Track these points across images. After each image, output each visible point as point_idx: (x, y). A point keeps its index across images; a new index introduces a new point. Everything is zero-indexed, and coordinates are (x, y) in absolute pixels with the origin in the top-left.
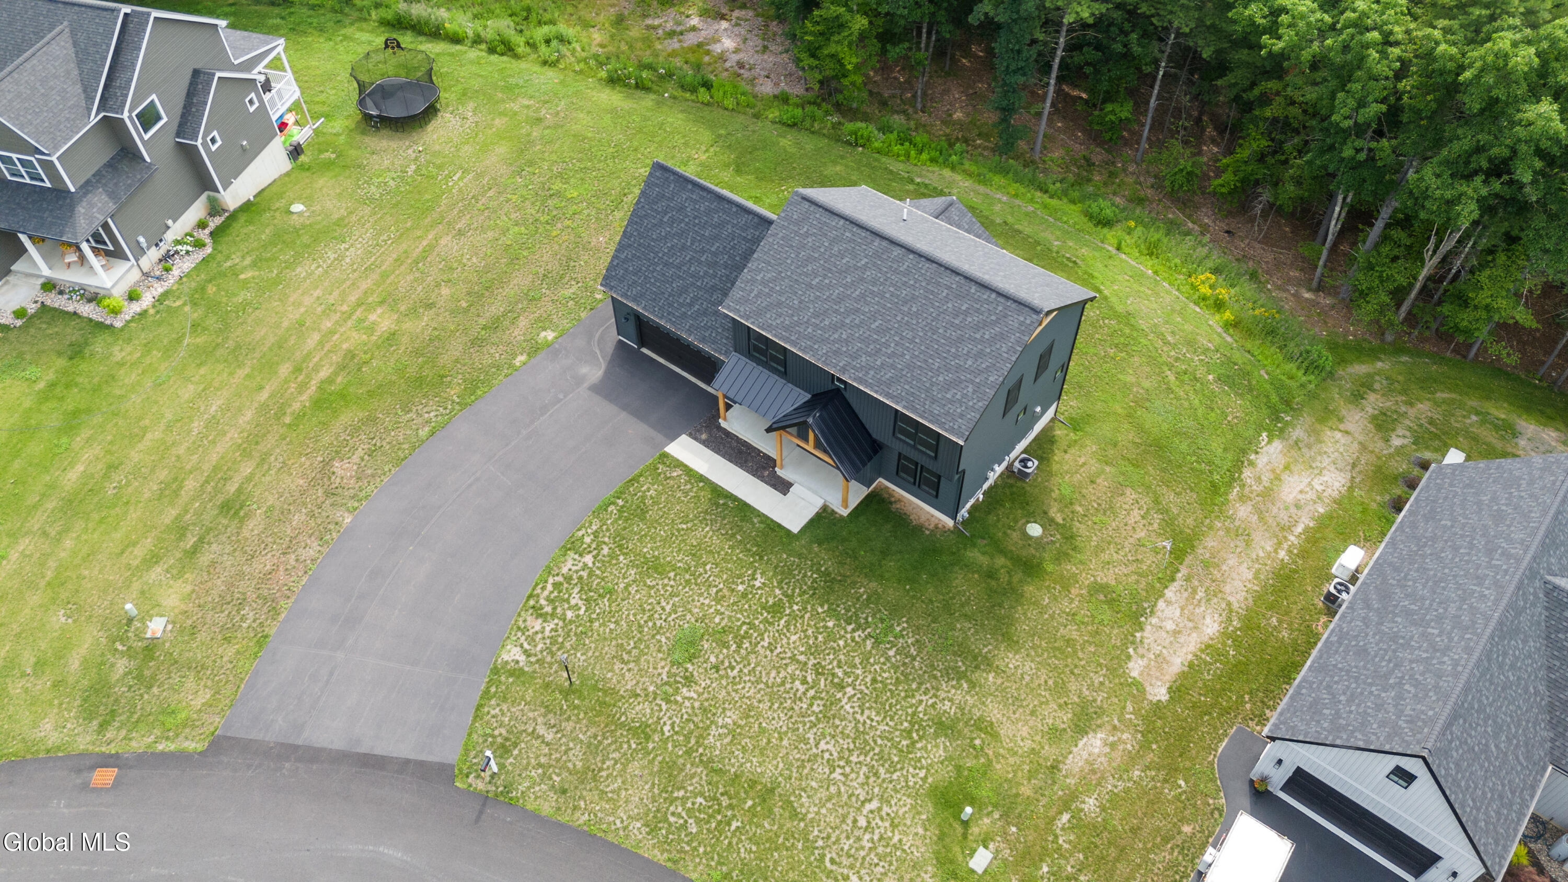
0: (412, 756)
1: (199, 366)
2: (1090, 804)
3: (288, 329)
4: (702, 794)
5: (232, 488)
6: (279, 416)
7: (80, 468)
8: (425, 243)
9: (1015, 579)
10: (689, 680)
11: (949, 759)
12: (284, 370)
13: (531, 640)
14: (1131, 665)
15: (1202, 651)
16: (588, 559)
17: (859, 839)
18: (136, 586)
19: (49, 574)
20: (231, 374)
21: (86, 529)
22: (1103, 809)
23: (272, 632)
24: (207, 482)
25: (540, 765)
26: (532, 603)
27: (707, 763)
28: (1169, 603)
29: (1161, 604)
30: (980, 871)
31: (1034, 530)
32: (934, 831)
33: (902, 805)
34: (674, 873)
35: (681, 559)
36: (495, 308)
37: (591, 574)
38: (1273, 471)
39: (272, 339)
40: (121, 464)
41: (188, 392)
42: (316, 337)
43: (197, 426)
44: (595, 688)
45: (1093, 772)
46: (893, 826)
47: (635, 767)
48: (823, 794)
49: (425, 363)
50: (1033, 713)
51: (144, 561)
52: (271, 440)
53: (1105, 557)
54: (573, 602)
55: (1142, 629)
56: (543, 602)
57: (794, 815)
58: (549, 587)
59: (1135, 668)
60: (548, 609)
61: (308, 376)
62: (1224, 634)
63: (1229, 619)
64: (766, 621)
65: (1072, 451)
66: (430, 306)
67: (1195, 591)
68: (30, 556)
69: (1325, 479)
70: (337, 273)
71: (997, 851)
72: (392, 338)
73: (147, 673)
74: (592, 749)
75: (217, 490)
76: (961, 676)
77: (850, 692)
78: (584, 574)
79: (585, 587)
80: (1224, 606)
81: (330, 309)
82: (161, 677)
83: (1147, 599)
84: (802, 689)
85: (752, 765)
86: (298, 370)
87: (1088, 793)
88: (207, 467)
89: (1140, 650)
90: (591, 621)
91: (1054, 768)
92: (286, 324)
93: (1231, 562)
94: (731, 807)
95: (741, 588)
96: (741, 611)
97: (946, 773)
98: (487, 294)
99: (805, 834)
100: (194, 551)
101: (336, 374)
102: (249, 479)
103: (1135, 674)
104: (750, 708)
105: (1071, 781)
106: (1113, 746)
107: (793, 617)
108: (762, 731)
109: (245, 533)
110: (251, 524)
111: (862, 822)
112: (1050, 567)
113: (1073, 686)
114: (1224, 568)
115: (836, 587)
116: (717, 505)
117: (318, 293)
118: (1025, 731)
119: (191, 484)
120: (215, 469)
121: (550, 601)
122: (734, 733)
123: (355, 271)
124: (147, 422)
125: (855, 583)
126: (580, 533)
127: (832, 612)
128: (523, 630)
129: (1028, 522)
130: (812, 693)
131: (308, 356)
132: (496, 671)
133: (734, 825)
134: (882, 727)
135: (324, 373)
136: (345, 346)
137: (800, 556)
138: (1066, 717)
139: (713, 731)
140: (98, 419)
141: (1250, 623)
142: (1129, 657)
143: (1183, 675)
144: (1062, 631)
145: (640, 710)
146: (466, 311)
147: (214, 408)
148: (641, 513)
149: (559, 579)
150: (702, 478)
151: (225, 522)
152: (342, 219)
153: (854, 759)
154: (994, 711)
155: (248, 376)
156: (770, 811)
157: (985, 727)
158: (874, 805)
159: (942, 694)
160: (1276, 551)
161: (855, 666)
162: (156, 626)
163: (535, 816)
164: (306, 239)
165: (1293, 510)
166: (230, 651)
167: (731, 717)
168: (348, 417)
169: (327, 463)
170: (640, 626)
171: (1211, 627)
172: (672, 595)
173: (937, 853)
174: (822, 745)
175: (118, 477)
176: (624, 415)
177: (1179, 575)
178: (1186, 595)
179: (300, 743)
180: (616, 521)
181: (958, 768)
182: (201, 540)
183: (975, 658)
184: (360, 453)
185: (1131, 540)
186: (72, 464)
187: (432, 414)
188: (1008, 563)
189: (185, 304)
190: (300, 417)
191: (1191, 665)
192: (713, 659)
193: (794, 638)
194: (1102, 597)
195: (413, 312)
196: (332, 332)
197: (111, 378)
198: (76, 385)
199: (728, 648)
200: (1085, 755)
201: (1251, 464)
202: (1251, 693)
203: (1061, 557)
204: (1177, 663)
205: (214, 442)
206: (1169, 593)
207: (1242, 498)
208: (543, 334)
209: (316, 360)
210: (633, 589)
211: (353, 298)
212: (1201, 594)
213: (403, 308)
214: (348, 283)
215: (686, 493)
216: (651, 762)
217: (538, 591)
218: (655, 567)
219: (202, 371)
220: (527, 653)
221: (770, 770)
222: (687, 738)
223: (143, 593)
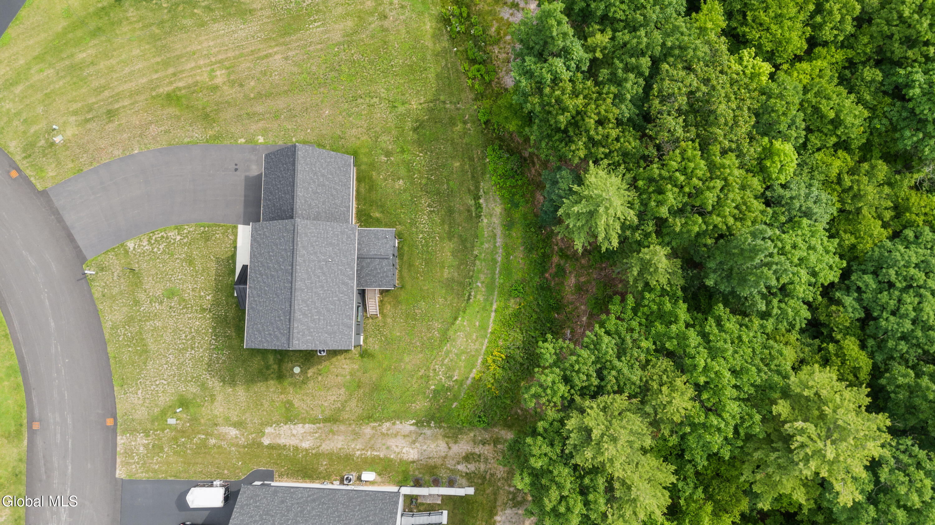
0: (81, 246)
1: (148, 43)
2: (212, 441)
3: (187, 53)
4: (131, 333)
5: (116, 106)
6: (153, 89)
7: (84, 55)
8: (270, 51)
9: (272, 376)
10: (161, 303)
11: (195, 394)
12: (171, 70)
13: (139, 246)
14: (269, 428)
15: (293, 446)
16: (178, 238)
17: (152, 385)
18: (65, 118)
19: (49, 91)
20: (154, 56)
21: (69, 82)
22: (214, 445)
23: (84, 170)
24: (112, 97)
25: (106, 283)
26: (151, 235)
27: (141, 328)
28: (303, 427)
29: (301, 425)
30: (168, 423)
31: (297, 370)
32: (169, 404)
33: (171, 390)
34: (106, 344)
35: (199, 267)
36: (259, 108)
37: (174, 243)
38: (398, 432)
39: (178, 53)
40: (96, 64)
41: (136, 52)
42: (193, 64)
43: (127, 70)
44: (138, 277)
45: (223, 436)
46: (163, 392)
47: (125, 309)
48: (157, 366)
49: (216, 110)
50: (228, 409)
51: (73, 111)
52: (143, 97)
53: (305, 398)
54: (160, 247)
55: (285, 424)
56: (154, 238)
57: (145, 363)
58: (160, 235)
59: (268, 430)
60: (153, 242)
61: (175, 81)
62: (306, 450)
63: (314, 449)
64: (196, 310)
65: (347, 361)
66: (241, 85)
67: (316, 433)
68: (49, 78)
69: (411, 451)
70: (226, 39)
71: (177, 424)
72: (216, 88)
73: (46, 151)
74: (121, 293)
75: (111, 103)
76: (223, 381)
77: (193, 352)
78: (172, 241)
79: (168, 247)
80: (318, 444)
81: (207, 56)
82: (49, 156)
83: (298, 420)
84: (183, 337)
85: (150, 341)
86: (174, 74)
87: (216, 438)
88: (116, 91)
89: (277, 428)
90: (158, 258)
91: (216, 425)
92: (188, 49)
93: (340, 438)
94: (134, 344)
95: (202, 294)
96: (194, 300)
97: (190, 396)
98: (264, 98)
99: (143, 370)
100: (87, 121)
101: (184, 88)
102: (124, 107)
103: (266, 431)
104: (166, 327)
105: (216, 432)
106: (237, 437)
107: (204, 317)
108: (162, 336)
109: (107, 127)
110: (111, 125)
111: (157, 383)
112: (286, 384)
113: (248, 415)
114: (336, 437)
115: (225, 323)
116: (228, 262)
117: (211, 43)
118: (221, 410)
119: (106, 93)
120: (118, 94)
121: (156, 240)
122: (155, 329)
123: (233, 43)
124: (115, 53)
125: (230, 327)
126: (186, 227)
127: (214, 328)
128: (141, 241)
129: (299, 366)
130: (184, 341)
131: (182, 72)
132: (122, 245)
133: (130, 349)
134: (189, 369)
135: (181, 84)
136: (198, 78)
137: (227, 303)
138: (235, 419)
139: (151, 322)
140: (103, 38)
141: (318, 456)
142: (271, 426)
143: (279, 445)
144: (264, 401)
145: (142, 296)
146: (250, 99)
147: (137, 67)
148: (207, 239)
149: (165, 235)
150: (235, 247)
151: (104, 117)
152: (255, 10)
153: (174, 368)
154: (220, 398)
155: (158, 63)
156: (141, 356)
157: (213, 397)
158: (165, 382)
159: (213, 379)
160: (358, 450)
161: (202, 348)
162: (58, 139)
163: (91, 296)
164: (232, 10)
165: (384, 447)
166: (71, 165)
167: (158, 324)
168: (172, 110)
169: (151, 123)
170: (167, 274)
171: (306, 445)
172: (185, 275)
173: (165, 408)
174: (170, 356)
175: (91, 70)
176: (243, 199)
177: (318, 425)
178: (312, 430)
179: (61, 213)
180: (198, 234)
181: (194, 398)
182: (93, 118)
183: (233, 381)
184: (163, 128)
185: (320, 402)
186: (84, 51)
187: (197, 135)
188: (276, 370)
189: (166, 8)
190: (159, 96)
191: (285, 446)
192: (173, 304)
193: (197, 323)
194: (287, 406)
195: (232, 83)
196: (200, 67)
197: (120, 22)
198: (109, 16)
199: (180, 306)
200: (227, 431)
201: (394, 424)
202: (288, 469)
203: (294, 385)
204: (282, 441)
205: (126, 82)
206: (307, 426)
207: (373, 428)
208: (260, 137)
209: (184, 75)
210: (178, 261)
211: (220, 57)
212: (317, 435)
213: (232, 78)
214: (226, 48)
215: (226, 247)
216: (130, 312)
217: (156, 233)
218: (190, 261)
219: (147, 47)
220: (134, 248)
221: (152, 347)
222: (144, 317)
223: (65, 122)
